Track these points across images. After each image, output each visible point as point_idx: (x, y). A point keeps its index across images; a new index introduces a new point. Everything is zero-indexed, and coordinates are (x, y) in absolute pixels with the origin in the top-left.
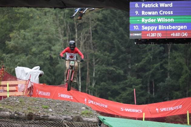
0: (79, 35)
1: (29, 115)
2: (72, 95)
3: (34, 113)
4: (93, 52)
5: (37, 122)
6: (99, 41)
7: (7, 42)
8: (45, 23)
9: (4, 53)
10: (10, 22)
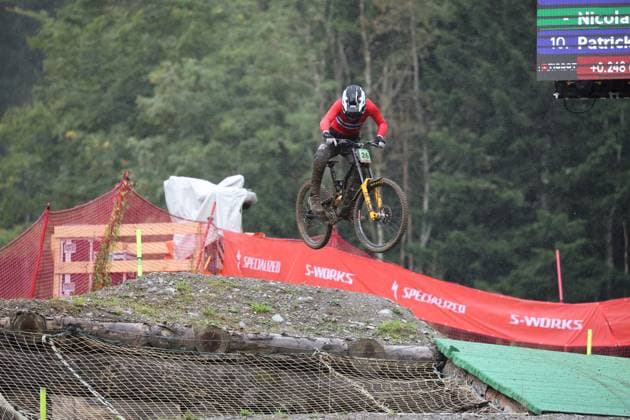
0: (377, 73)
1: (208, 335)
2: (351, 272)
3: (224, 328)
4: (422, 130)
5: (232, 356)
6: (444, 94)
7: (141, 100)
8: (264, 37)
9: (133, 135)
10: (151, 31)
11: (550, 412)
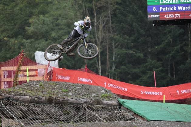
0: (98, 19)
1: (49, 99)
2: (92, 79)
3: (54, 97)
4: (112, 36)
5: (57, 105)
6: (119, 25)
7: (27, 28)
8: (64, 8)
9: (24, 39)
10: (29, 7)
11: (153, 120)
